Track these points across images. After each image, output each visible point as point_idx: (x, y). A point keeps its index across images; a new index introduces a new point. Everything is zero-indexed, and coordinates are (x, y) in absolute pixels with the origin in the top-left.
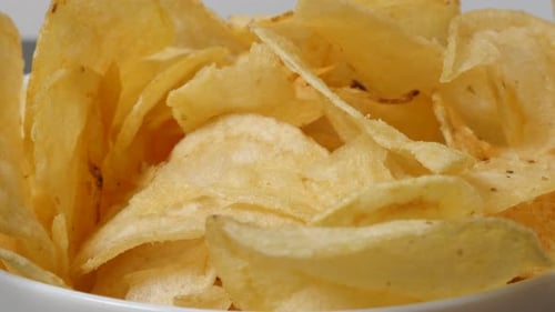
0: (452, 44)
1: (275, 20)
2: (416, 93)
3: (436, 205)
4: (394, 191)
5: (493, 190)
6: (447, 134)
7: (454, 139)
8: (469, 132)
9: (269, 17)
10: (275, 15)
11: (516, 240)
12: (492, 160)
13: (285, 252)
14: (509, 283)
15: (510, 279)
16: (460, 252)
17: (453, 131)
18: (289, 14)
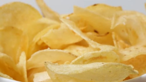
2: (108, 33)
3: (106, 58)
4: (93, 54)
5: (125, 55)
6: (115, 42)
7: (117, 43)
8: (121, 41)
11: (125, 68)
12: (126, 49)
13: (62, 73)
14: (123, 80)
15: (124, 79)
16: (110, 72)
17: (117, 41)
18: (72, 14)
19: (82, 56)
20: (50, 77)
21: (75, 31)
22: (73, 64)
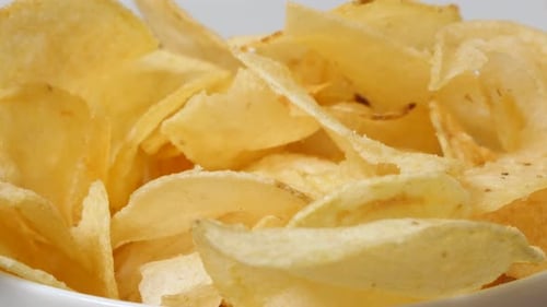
0: (439, 53)
1: (265, 40)
2: (412, 106)
5: (488, 190)
6: (443, 141)
7: (450, 145)
8: (466, 137)
9: (259, 38)
10: (265, 36)
11: (502, 241)
12: (487, 165)
15: (492, 279)
16: (444, 255)
17: (450, 137)
18: (278, 34)
19: (335, 194)
20: (213, 278)
21: (293, 98)
22: (300, 225)
